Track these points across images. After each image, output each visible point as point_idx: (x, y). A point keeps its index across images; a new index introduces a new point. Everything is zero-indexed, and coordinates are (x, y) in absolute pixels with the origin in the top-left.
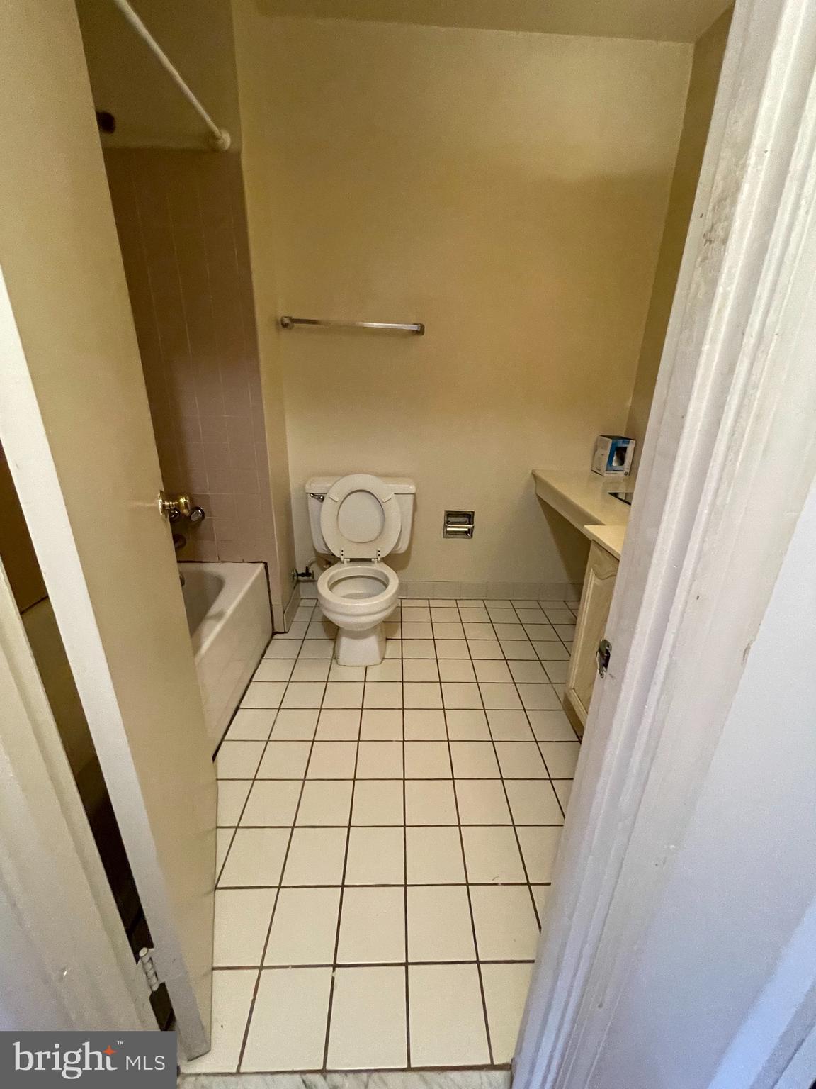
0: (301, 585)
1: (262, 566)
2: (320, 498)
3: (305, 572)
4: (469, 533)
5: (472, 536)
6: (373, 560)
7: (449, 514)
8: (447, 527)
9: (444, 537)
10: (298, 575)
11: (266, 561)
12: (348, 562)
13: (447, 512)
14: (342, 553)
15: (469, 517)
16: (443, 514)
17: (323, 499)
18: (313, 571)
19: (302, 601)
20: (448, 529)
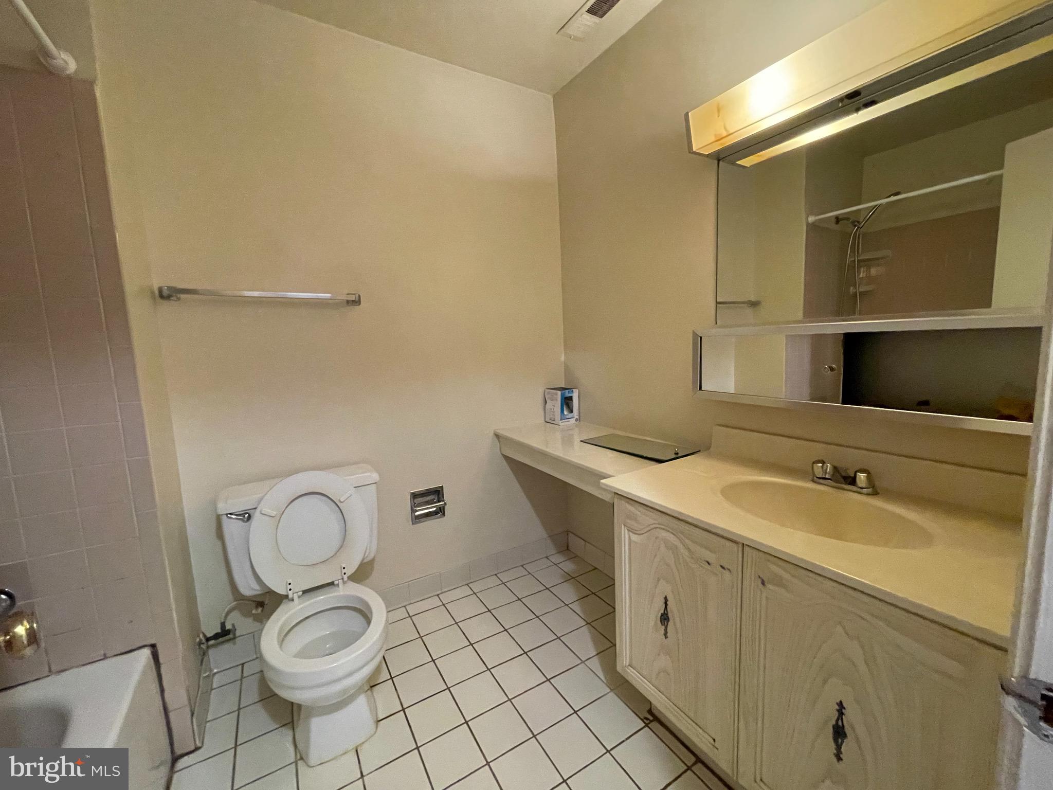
0: (211, 652)
1: (147, 652)
2: (246, 516)
3: (219, 631)
4: (441, 511)
5: (444, 514)
6: (336, 583)
7: (414, 496)
8: (416, 511)
9: (413, 524)
10: (208, 639)
11: (153, 642)
12: (299, 597)
13: (412, 494)
14: (289, 587)
15: (438, 493)
16: (409, 497)
17: (250, 517)
18: (233, 625)
19: (216, 679)
20: (417, 514)
